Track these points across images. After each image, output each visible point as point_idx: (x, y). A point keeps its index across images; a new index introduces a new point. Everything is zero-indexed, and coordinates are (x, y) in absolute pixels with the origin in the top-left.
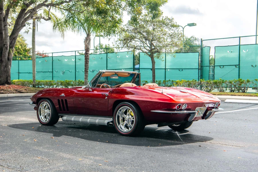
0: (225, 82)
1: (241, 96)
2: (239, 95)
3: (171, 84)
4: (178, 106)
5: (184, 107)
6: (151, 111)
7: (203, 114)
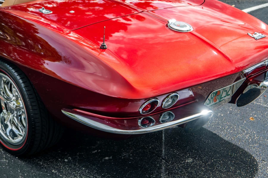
4: (147, 105)
5: (170, 103)
6: (63, 111)
7: (234, 93)
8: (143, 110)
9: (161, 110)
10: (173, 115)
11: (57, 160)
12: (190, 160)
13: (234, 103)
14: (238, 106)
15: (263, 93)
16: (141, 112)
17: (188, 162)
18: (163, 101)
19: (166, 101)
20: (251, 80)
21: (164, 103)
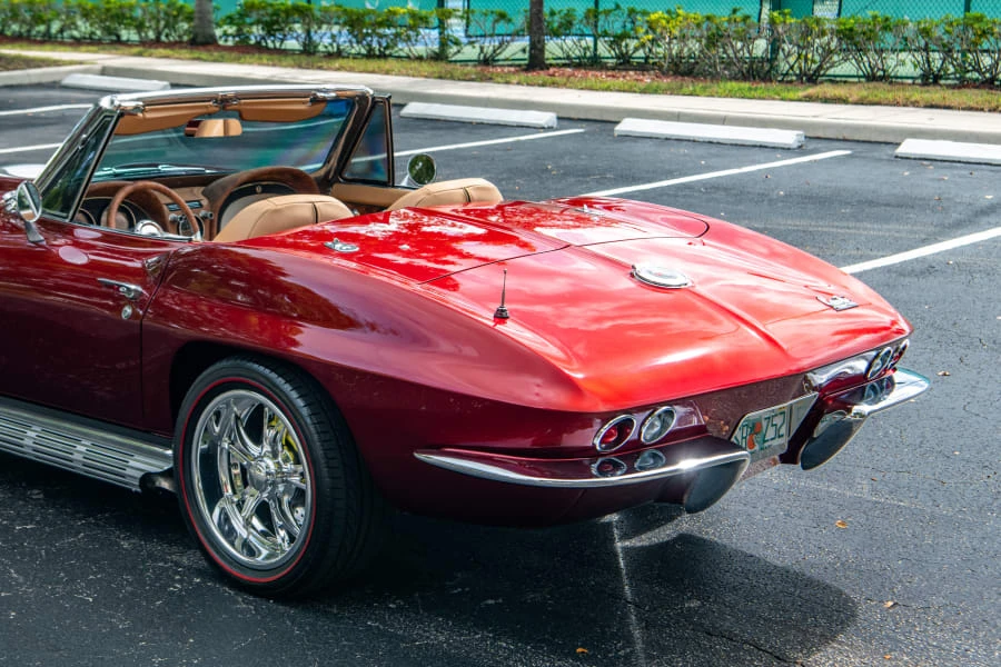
0: (897, 26)
1: (977, 110)
2: (971, 109)
3: (624, 26)
4: (609, 431)
5: (656, 429)
6: (416, 455)
7: (792, 434)
8: (601, 442)
9: (637, 448)
10: (660, 458)
11: (370, 605)
12: (695, 604)
13: (795, 463)
14: (805, 468)
15: (858, 432)
16: (598, 448)
17: (690, 607)
18: (643, 424)
19: (647, 423)
20: (830, 402)
21: (644, 430)
